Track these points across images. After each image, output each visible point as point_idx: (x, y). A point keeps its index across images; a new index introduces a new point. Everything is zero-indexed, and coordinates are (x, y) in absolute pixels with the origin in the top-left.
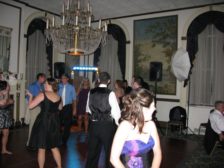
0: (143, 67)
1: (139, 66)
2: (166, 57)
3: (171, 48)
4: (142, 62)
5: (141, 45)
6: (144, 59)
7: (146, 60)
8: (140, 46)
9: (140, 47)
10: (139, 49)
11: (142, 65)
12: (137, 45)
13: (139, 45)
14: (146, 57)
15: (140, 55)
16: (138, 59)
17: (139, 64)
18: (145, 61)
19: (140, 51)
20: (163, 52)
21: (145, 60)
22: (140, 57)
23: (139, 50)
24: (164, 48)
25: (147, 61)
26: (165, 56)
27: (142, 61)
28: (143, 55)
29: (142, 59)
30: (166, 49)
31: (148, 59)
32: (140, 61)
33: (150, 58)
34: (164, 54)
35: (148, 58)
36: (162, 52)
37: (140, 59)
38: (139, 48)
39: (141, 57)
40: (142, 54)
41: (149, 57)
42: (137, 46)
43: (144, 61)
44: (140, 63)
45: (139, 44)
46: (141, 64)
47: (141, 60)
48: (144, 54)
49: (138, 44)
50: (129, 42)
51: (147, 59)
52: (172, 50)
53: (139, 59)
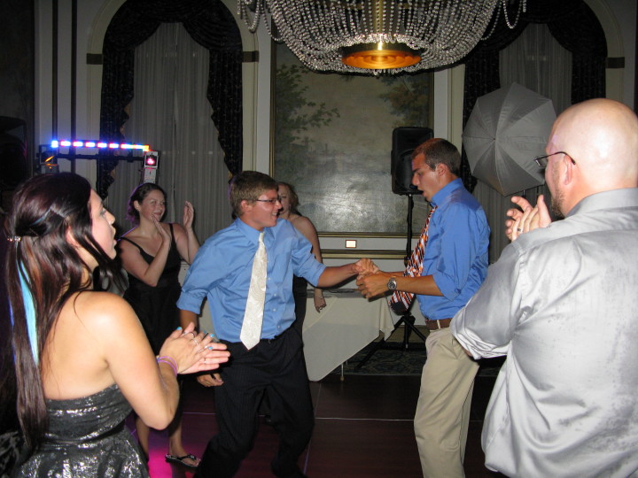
0: (312, 147)
1: (296, 142)
2: (392, 113)
3: (413, 86)
4: (305, 129)
5: (300, 70)
6: (316, 118)
7: (321, 123)
8: (299, 73)
9: (298, 76)
10: (296, 82)
11: (307, 139)
12: (284, 67)
13: (294, 69)
14: (320, 113)
15: (300, 102)
16: (290, 118)
17: (294, 133)
18: (319, 126)
19: (297, 90)
20: (384, 97)
21: (317, 120)
22: (297, 109)
23: (296, 85)
24: (389, 84)
25: (325, 124)
26: (392, 109)
27: (308, 126)
28: (312, 104)
29: (307, 119)
30: (395, 89)
31: (329, 120)
32: (299, 124)
33: (339, 116)
34: (389, 103)
35: (330, 114)
36: (381, 96)
37: (299, 119)
38: (292, 79)
39: (304, 112)
40: (307, 101)
41: (335, 110)
42: (285, 71)
43: (313, 125)
44: (299, 132)
45: (294, 66)
46: (303, 134)
47: (305, 123)
48: (313, 101)
49: (289, 65)
50: (254, 57)
51: (326, 117)
52: (414, 92)
53: (293, 116)
